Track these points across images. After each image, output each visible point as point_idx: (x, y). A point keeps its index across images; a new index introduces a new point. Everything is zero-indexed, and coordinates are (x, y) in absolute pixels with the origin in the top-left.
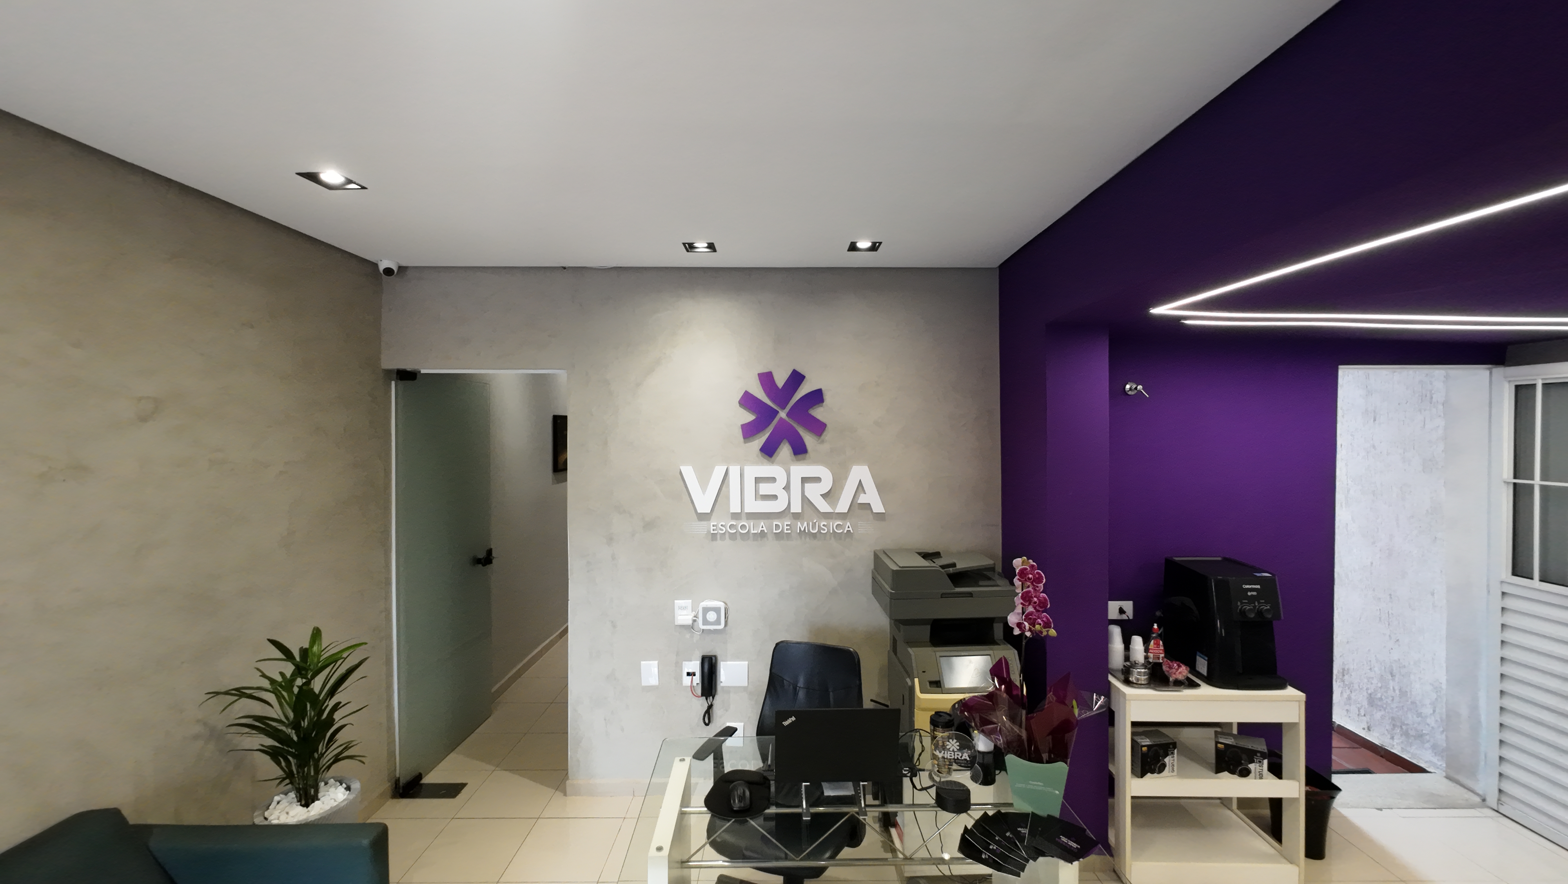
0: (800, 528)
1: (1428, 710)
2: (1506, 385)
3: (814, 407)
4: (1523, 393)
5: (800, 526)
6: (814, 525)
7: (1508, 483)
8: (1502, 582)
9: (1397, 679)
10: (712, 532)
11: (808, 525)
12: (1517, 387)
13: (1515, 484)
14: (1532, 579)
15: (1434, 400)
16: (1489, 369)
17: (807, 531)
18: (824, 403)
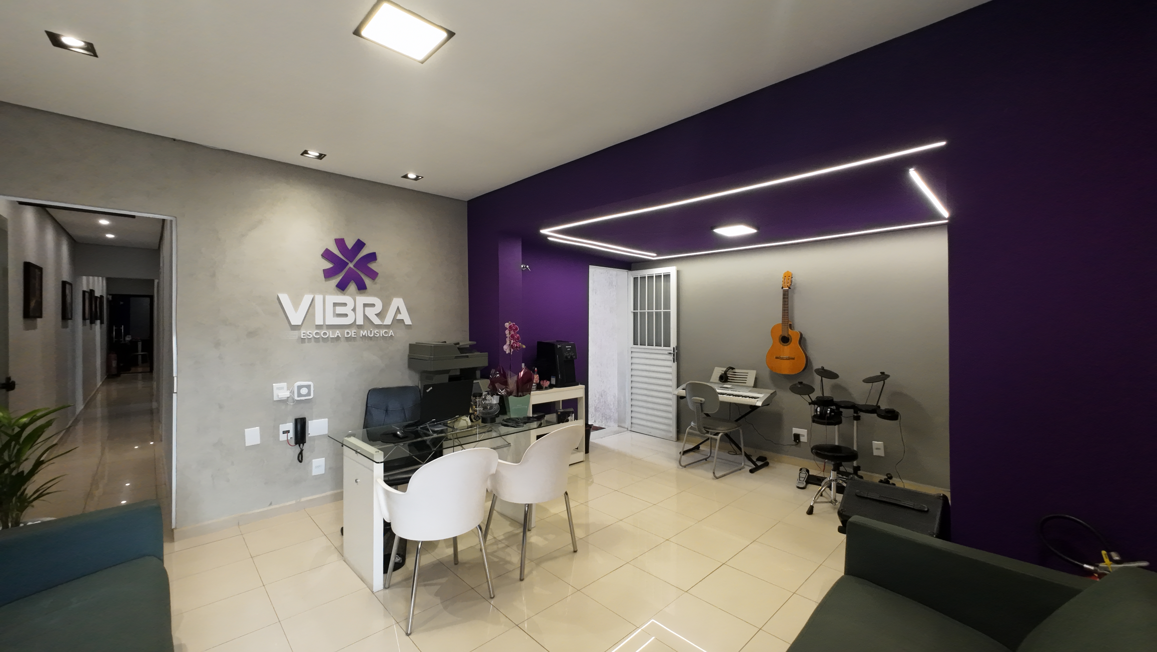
0: (362, 334)
1: (612, 407)
2: (631, 277)
3: (371, 262)
4: (635, 279)
5: (363, 333)
6: (371, 332)
7: (632, 312)
8: (631, 348)
9: (603, 398)
10: (302, 337)
11: (367, 332)
12: (634, 278)
13: (634, 312)
14: (638, 345)
15: (613, 285)
16: (627, 272)
17: (366, 336)
18: (377, 261)
